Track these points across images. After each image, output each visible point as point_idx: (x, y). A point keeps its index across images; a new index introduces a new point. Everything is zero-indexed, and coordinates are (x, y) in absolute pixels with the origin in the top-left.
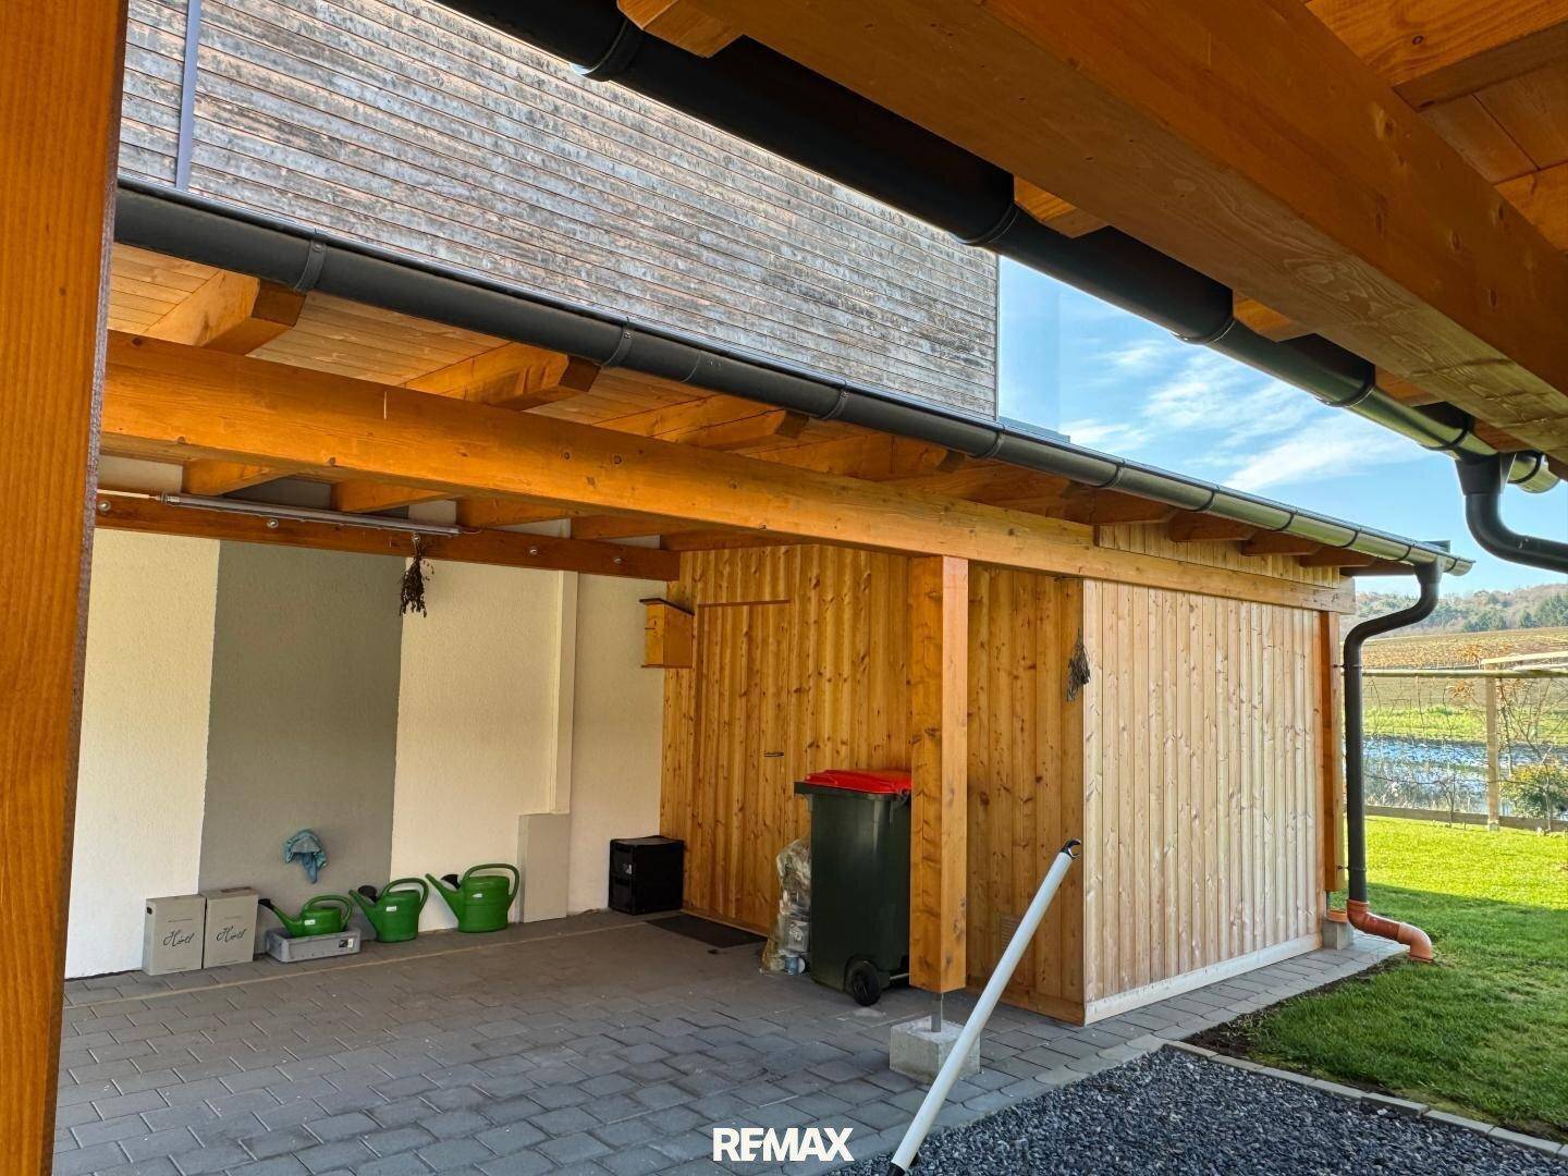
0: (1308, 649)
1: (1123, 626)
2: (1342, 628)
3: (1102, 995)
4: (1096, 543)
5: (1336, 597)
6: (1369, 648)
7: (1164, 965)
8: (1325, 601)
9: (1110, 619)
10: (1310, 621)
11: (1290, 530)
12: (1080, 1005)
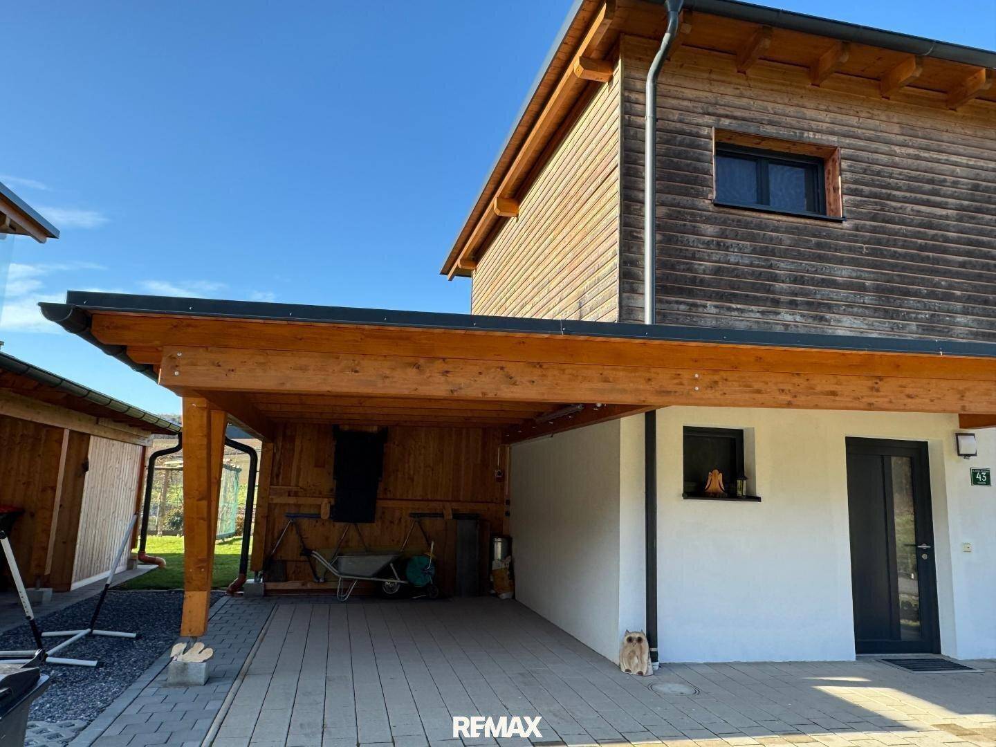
0: (138, 459)
1: (97, 451)
2: (150, 453)
3: (75, 581)
4: (97, 423)
5: (149, 441)
6: (158, 460)
7: (83, 576)
8: (145, 443)
9: (94, 449)
10: (139, 449)
11: (127, 413)
12: (70, 584)
